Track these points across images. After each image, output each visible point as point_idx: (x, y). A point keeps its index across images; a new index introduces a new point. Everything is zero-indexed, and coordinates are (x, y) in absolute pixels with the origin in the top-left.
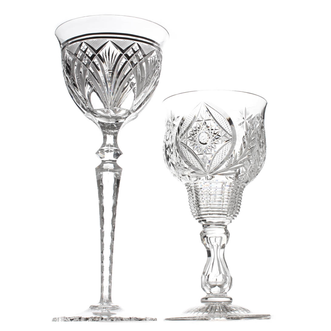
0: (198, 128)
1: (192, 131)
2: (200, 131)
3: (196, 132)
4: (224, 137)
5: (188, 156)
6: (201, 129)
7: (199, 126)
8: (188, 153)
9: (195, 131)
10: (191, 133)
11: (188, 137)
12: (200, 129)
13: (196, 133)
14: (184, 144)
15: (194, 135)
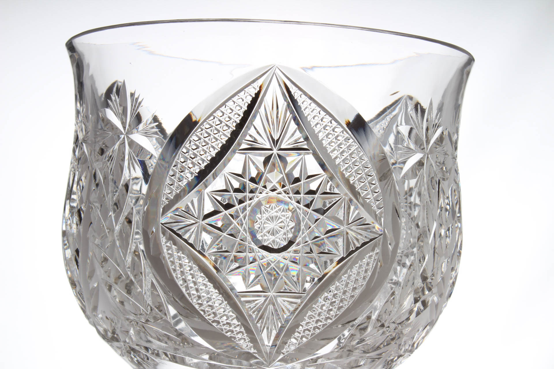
0: (252, 180)
1: (226, 191)
2: (257, 194)
3: (240, 196)
4: (354, 228)
5: (197, 290)
6: (265, 187)
7: (254, 174)
8: (200, 280)
9: (236, 190)
10: (219, 198)
11: (206, 212)
12: (260, 186)
13: (241, 202)
14: (186, 241)
15: (233, 206)
